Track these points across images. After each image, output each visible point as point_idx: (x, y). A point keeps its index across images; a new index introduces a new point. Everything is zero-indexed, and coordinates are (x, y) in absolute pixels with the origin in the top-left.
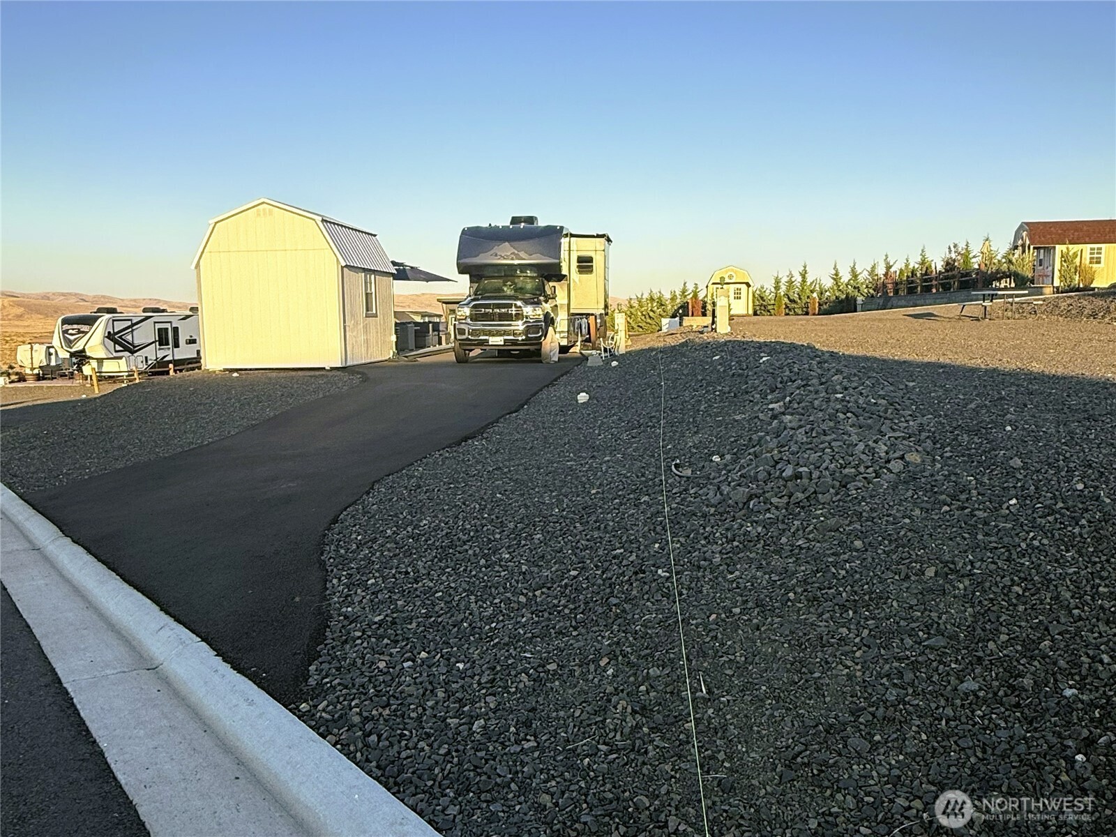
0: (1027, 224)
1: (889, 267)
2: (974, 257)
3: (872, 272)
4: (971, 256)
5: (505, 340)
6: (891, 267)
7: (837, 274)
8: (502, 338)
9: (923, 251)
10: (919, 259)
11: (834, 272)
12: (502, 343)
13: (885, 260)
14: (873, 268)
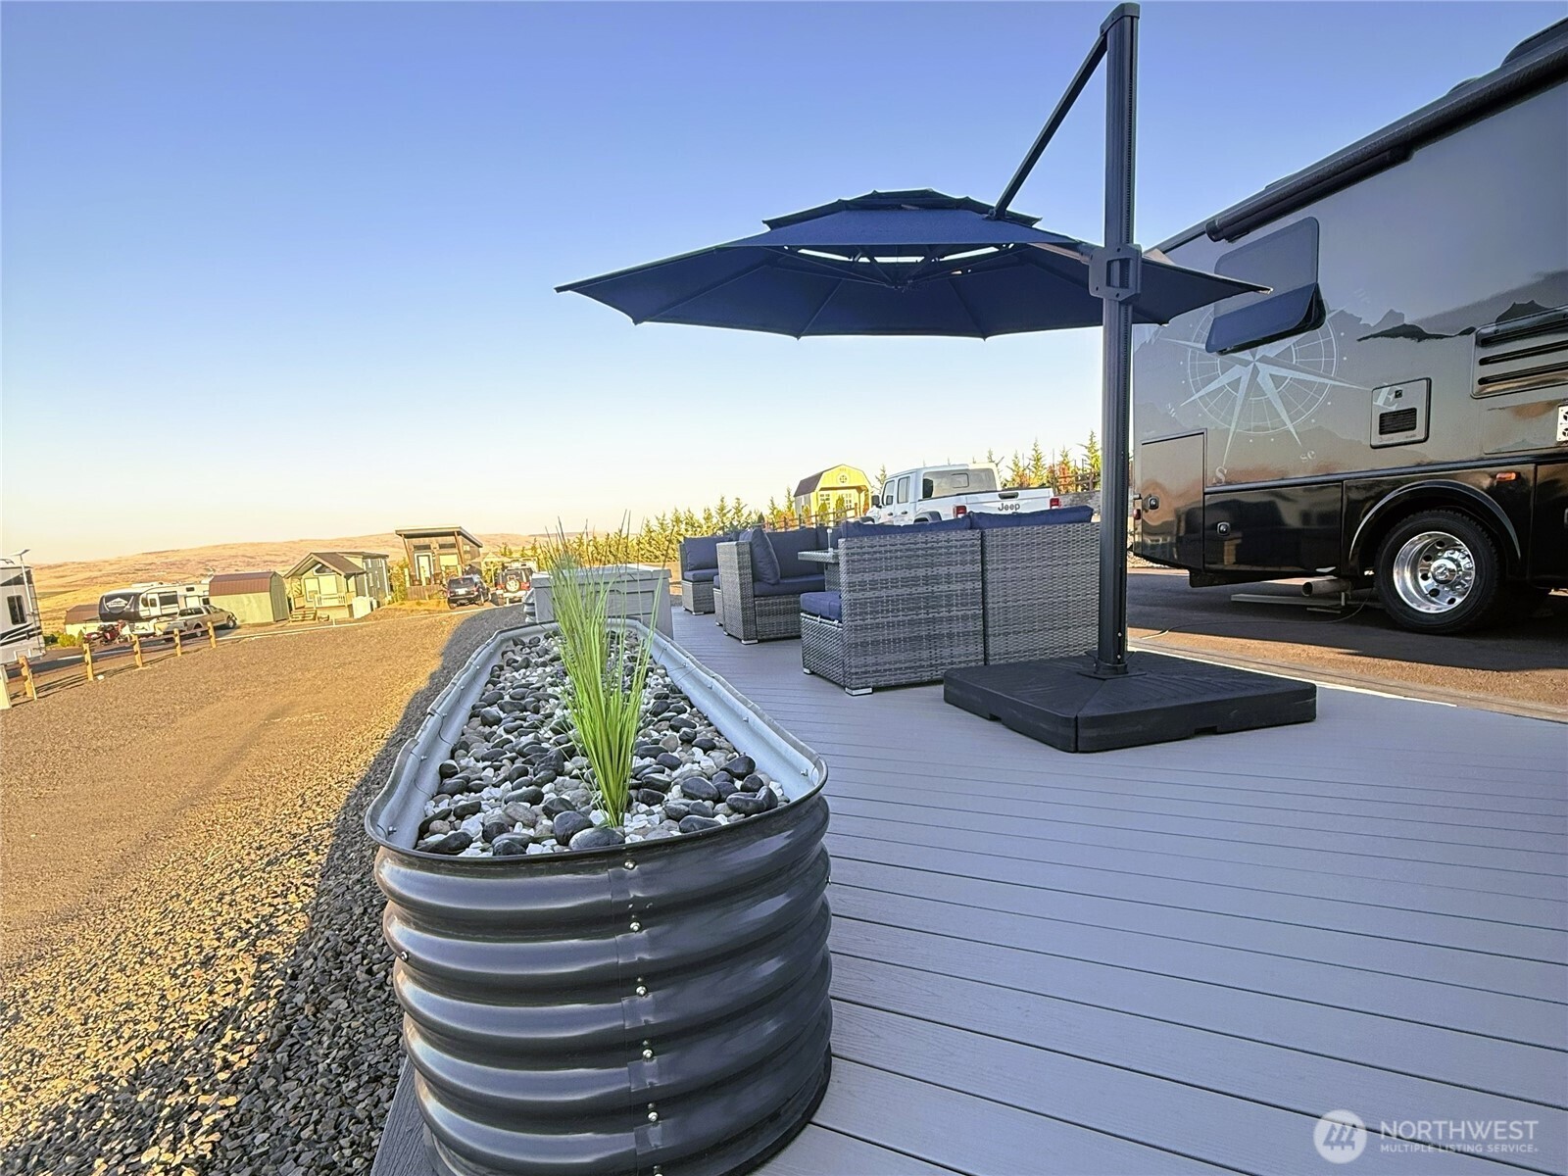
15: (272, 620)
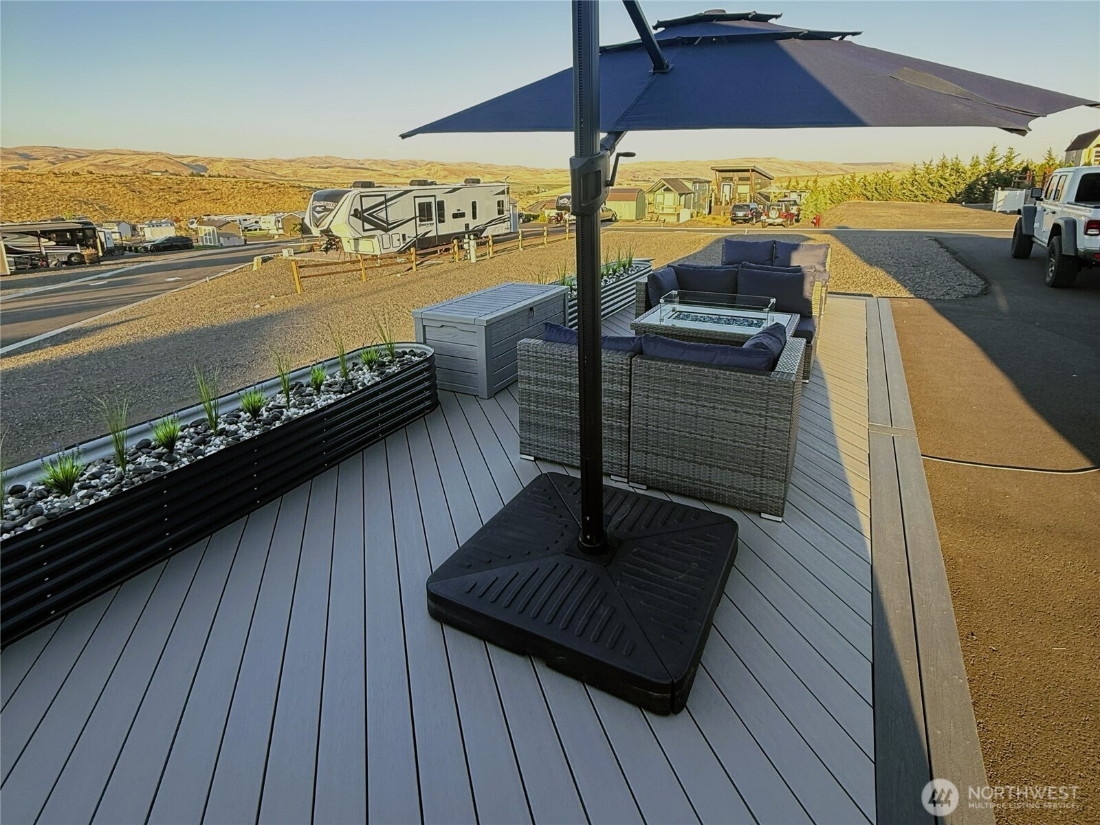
15: (634, 218)
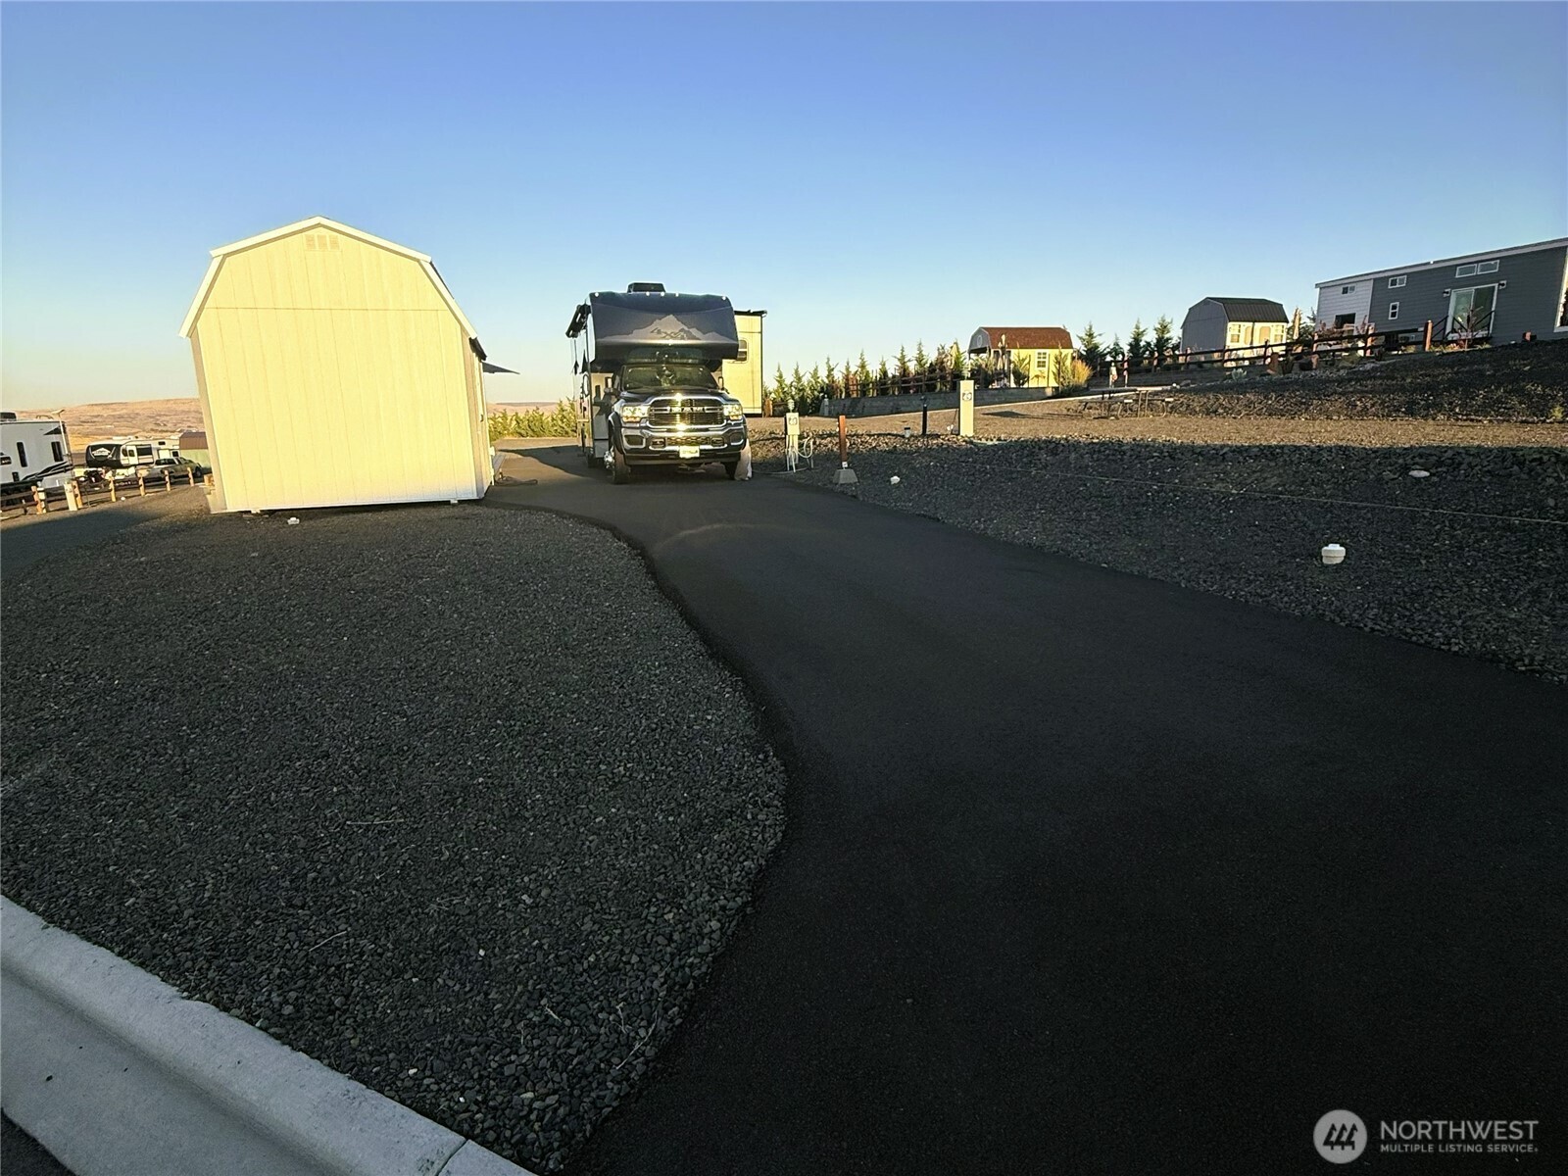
0: (986, 329)
1: (831, 370)
2: (909, 361)
3: (815, 375)
4: (906, 360)
5: (701, 450)
6: (833, 370)
7: (781, 377)
8: (697, 448)
9: (862, 355)
10: (859, 362)
11: (778, 374)
12: (698, 455)
13: (827, 363)
14: (816, 370)
